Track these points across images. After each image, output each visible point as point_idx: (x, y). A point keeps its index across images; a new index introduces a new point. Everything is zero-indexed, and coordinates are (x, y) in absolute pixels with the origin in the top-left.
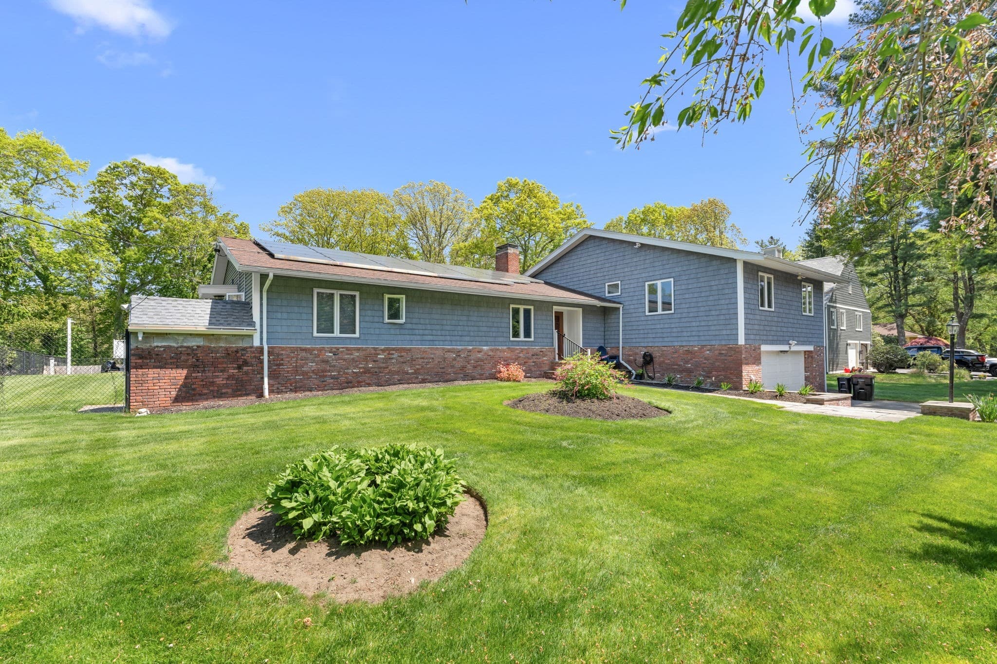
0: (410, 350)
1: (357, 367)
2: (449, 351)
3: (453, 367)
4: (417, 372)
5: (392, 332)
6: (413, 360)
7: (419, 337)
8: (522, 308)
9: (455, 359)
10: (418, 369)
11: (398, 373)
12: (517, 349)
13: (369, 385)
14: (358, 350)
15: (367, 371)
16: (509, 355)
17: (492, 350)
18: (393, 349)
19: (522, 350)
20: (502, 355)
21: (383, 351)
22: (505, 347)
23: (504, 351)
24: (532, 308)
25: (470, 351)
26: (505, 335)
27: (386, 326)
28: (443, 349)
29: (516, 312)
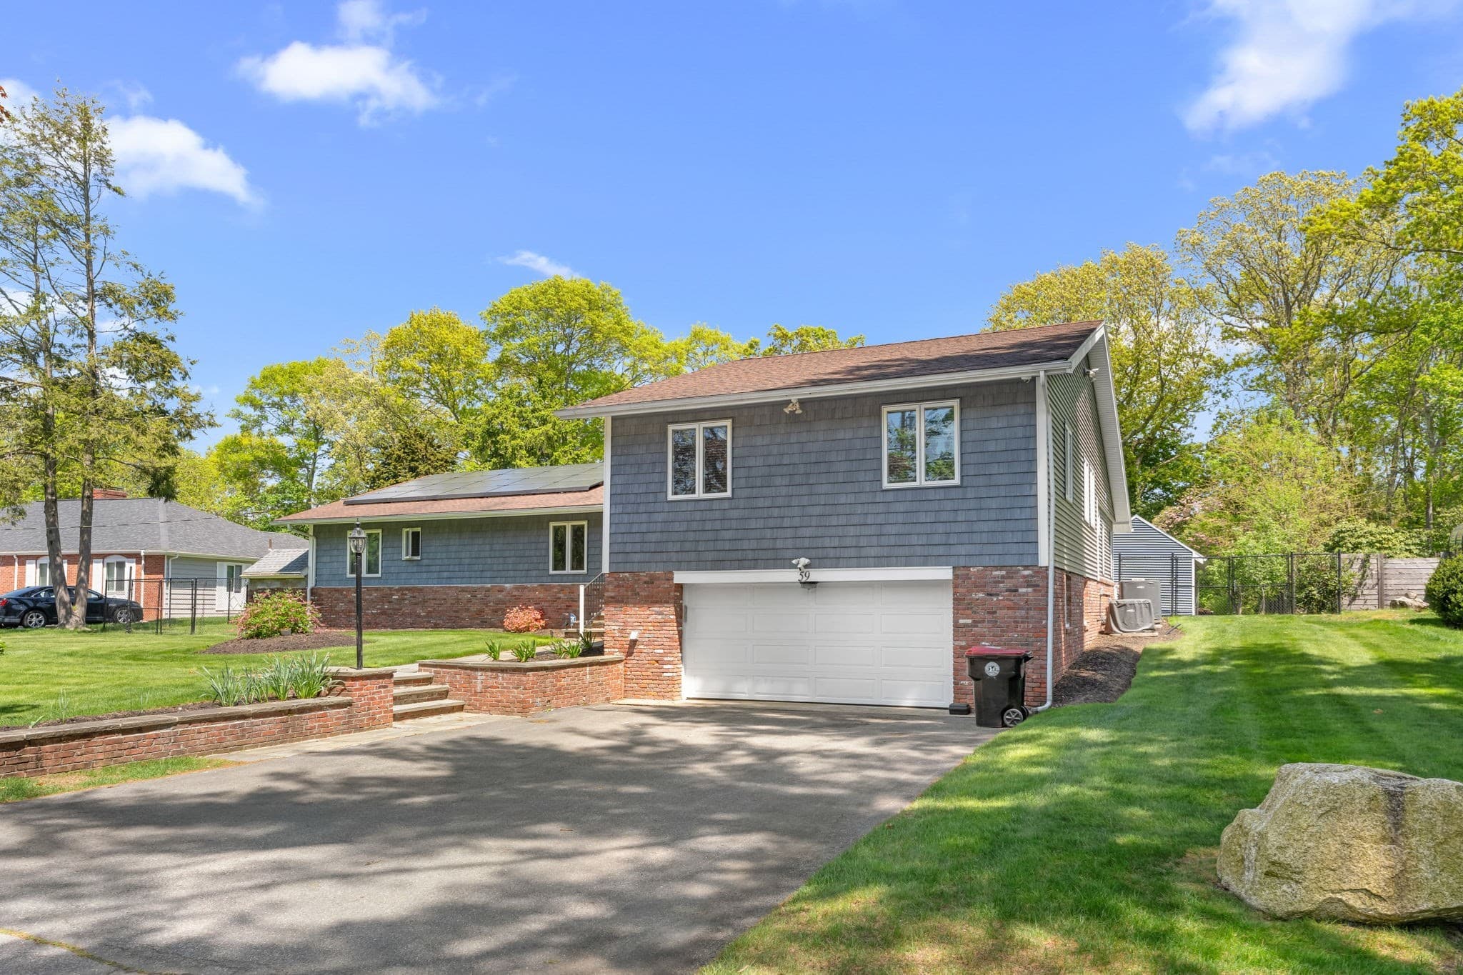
0: (421, 590)
1: (374, 608)
2: (463, 590)
3: (467, 610)
4: (429, 615)
5: (410, 569)
6: (425, 601)
7: (435, 575)
8: (568, 525)
9: (469, 601)
10: (430, 612)
11: (410, 615)
12: (554, 587)
13: (385, 627)
14: (376, 590)
15: (384, 612)
16: (541, 596)
17: (517, 589)
18: (407, 589)
19: (562, 589)
20: (531, 595)
21: (398, 590)
22: (536, 585)
23: (534, 590)
24: (585, 523)
25: (488, 590)
26: (541, 567)
27: (404, 564)
28: (457, 588)
29: (559, 532)
